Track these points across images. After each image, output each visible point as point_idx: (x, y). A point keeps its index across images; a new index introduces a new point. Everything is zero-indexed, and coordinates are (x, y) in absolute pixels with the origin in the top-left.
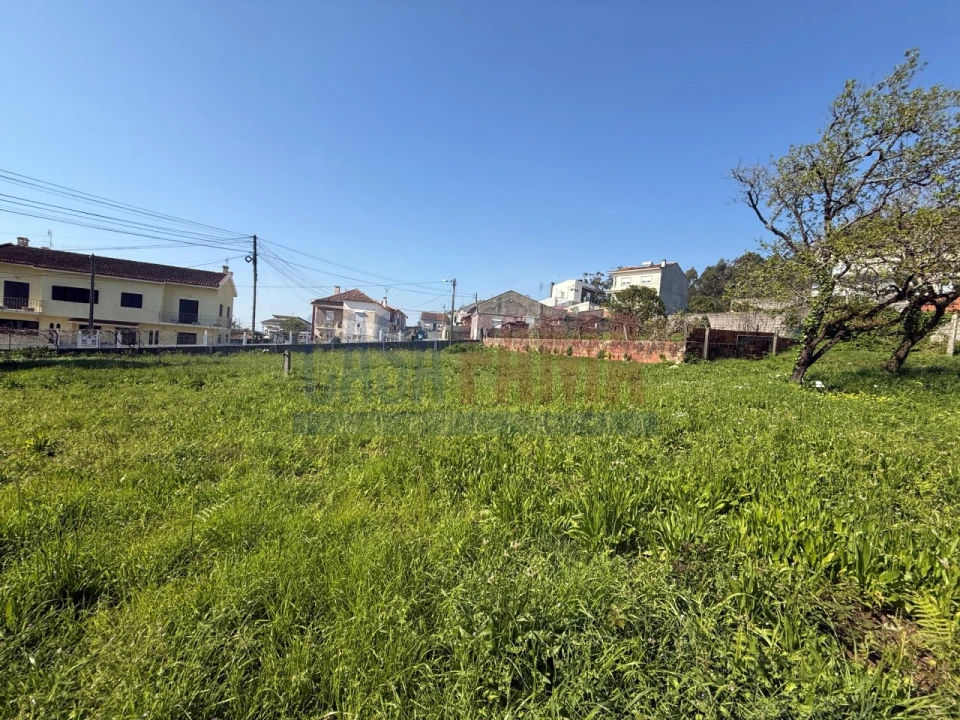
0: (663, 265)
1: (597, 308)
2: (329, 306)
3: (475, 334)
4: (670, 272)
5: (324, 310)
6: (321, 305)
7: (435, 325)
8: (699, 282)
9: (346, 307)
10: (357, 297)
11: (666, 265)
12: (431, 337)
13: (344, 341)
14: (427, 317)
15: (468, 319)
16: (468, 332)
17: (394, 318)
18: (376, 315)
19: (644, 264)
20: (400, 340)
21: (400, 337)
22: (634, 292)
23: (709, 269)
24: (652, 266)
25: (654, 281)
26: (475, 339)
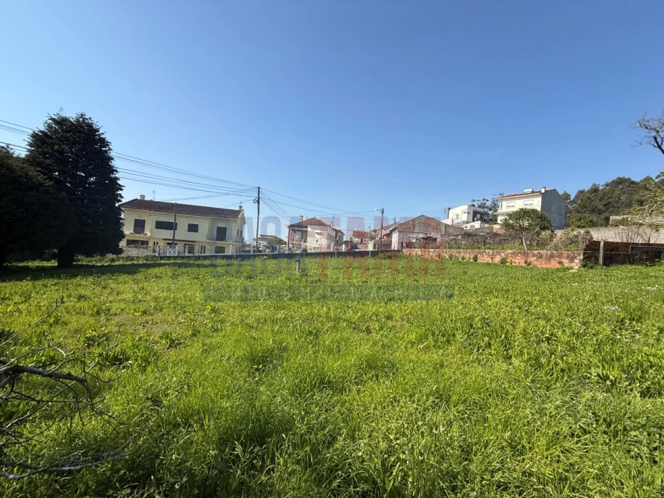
0: (543, 191)
1: (486, 225)
2: (299, 228)
3: (395, 245)
4: (549, 197)
5: (294, 231)
6: (293, 228)
7: (362, 240)
8: (574, 202)
9: (309, 229)
10: (318, 223)
11: (546, 191)
12: (361, 248)
13: (309, 251)
14: (357, 234)
15: (389, 235)
16: (390, 244)
17: (337, 237)
18: (328, 234)
19: (525, 191)
20: (344, 250)
21: (343, 248)
22: (524, 213)
23: (581, 192)
24: (533, 192)
25: (536, 204)
26: (396, 249)
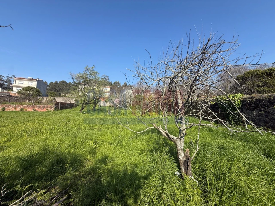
0: (37, 80)
4: (39, 82)
8: (49, 86)
11: (39, 80)
19: (29, 78)
23: (52, 83)
24: (33, 79)
25: (34, 85)
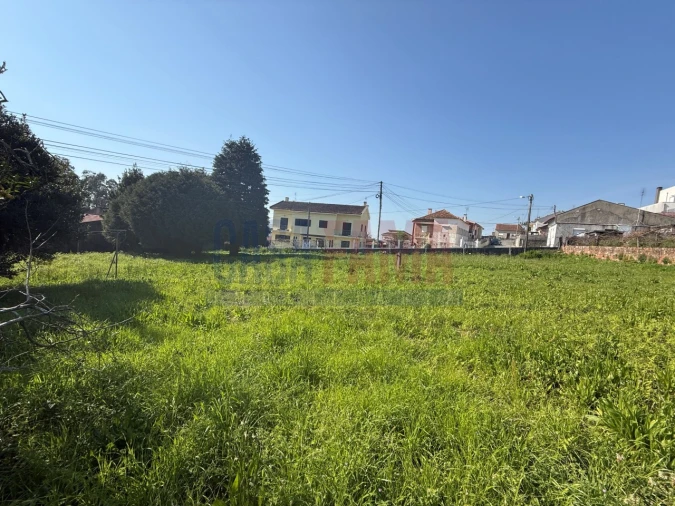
2: (425, 222)
3: (551, 242)
5: (420, 225)
6: (419, 222)
7: (508, 235)
9: (436, 223)
10: (445, 216)
12: (505, 244)
13: (433, 247)
14: (500, 228)
15: (545, 229)
16: (544, 241)
17: (473, 230)
18: (459, 229)
20: (477, 246)
21: (477, 244)
26: (552, 246)
